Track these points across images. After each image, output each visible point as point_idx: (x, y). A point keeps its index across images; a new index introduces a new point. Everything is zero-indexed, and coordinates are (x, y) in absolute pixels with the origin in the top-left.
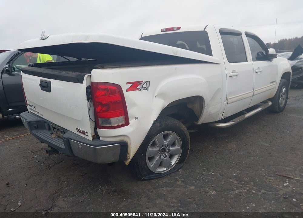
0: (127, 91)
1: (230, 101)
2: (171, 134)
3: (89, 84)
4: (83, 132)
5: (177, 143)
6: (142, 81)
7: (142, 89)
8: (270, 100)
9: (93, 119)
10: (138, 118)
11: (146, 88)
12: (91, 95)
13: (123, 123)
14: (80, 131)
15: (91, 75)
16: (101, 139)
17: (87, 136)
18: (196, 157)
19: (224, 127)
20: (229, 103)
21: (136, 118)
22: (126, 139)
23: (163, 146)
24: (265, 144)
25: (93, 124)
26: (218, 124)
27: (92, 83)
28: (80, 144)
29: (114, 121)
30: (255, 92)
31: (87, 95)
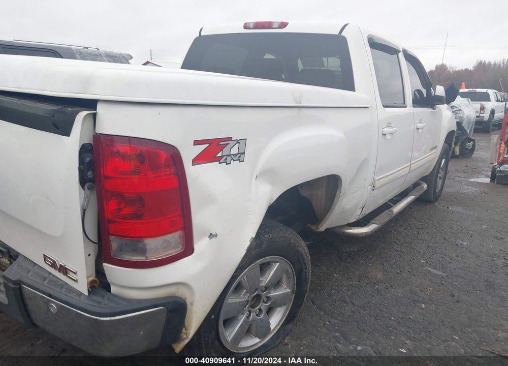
0: (193, 165)
1: (377, 184)
2: (276, 262)
3: (88, 139)
4: (64, 270)
5: (284, 280)
6: (230, 139)
7: (229, 158)
8: (424, 179)
9: (93, 236)
10: (216, 236)
11: (239, 155)
12: (93, 170)
13: (179, 250)
14: (53, 265)
15: (95, 115)
16: (113, 289)
17: (76, 281)
18: (312, 302)
19: (361, 236)
20: (377, 188)
21: (211, 236)
22: (181, 292)
23: (256, 290)
24: (435, 272)
25: (93, 250)
26: (351, 229)
27: (98, 137)
28: (53, 303)
29: (155, 246)
30: (413, 166)
31: (80, 169)
